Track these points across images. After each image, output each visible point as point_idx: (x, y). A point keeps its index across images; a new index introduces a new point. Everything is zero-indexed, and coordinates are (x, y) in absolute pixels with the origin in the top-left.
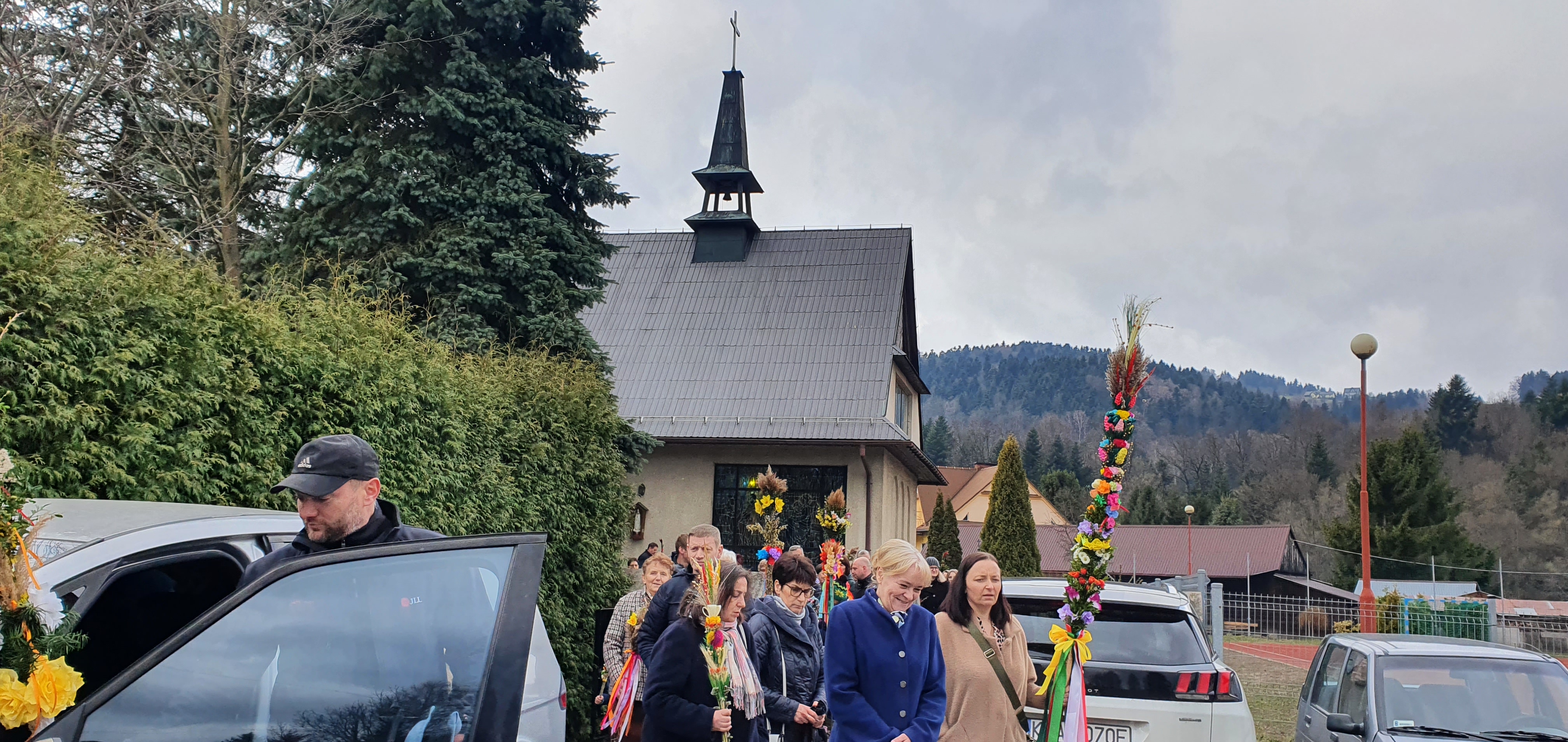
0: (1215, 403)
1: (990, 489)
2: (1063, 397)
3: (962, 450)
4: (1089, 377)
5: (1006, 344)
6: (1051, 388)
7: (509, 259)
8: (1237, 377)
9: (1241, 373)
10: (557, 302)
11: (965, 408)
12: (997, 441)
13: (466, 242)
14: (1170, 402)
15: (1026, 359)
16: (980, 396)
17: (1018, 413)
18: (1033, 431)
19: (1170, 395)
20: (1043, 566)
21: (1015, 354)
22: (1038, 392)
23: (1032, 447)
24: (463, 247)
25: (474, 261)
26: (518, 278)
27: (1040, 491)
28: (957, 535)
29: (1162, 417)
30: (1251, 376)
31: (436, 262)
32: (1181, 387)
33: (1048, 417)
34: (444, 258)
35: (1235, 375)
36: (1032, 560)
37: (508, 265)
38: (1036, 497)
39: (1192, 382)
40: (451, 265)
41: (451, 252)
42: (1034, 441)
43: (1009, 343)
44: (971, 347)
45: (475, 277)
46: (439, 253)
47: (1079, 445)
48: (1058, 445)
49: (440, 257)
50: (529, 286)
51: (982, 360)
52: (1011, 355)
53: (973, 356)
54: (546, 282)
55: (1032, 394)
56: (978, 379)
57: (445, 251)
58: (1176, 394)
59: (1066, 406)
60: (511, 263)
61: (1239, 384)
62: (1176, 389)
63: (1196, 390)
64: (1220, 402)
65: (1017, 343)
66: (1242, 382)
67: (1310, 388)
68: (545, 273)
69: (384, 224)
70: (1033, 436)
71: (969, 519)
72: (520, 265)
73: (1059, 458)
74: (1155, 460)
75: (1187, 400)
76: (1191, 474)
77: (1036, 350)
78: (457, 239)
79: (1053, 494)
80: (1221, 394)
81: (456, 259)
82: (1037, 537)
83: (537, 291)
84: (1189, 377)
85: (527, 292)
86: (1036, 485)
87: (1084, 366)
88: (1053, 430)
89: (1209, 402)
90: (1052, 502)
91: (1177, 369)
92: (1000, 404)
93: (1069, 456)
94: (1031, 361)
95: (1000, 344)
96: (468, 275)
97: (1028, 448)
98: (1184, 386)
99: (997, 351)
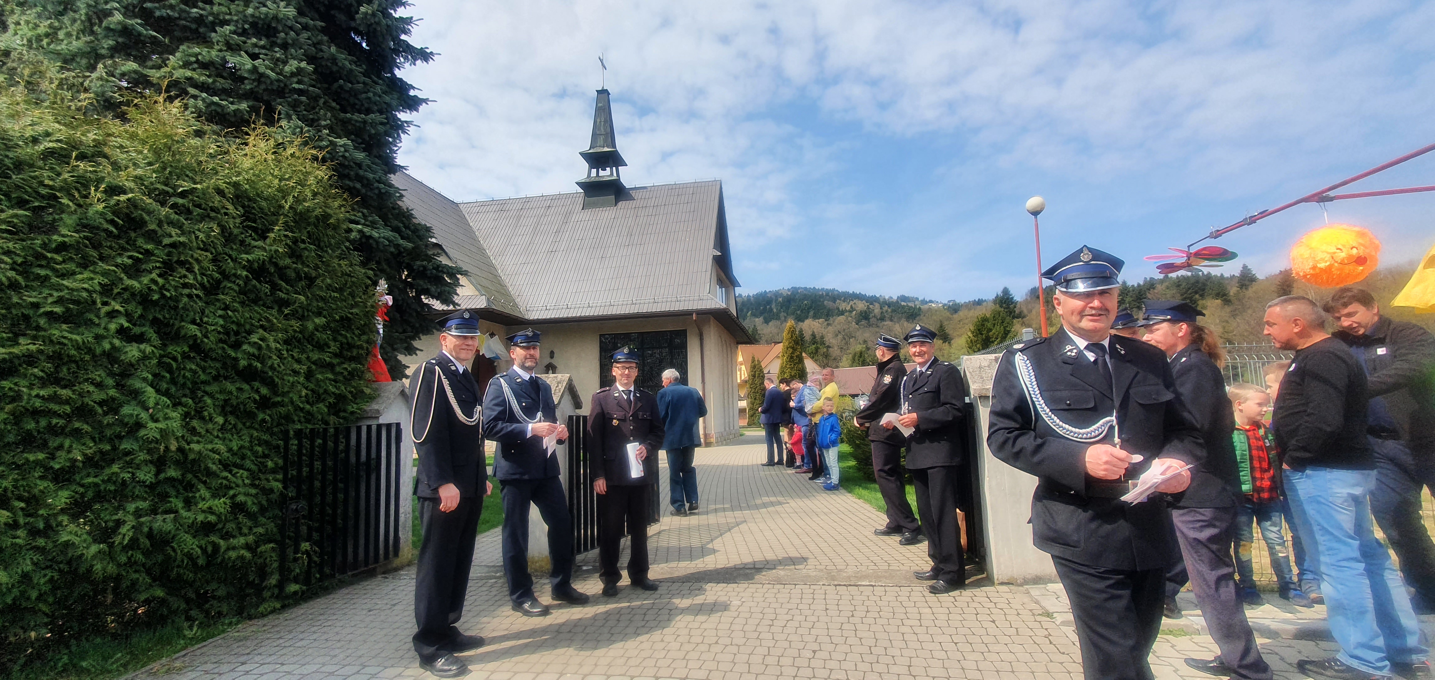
0: (887, 311)
1: (781, 355)
6: (807, 309)
14: (865, 312)
16: (773, 314)
19: (865, 308)
22: (802, 310)
23: (801, 336)
27: (808, 355)
29: (862, 319)
30: (903, 298)
35: (895, 297)
38: (807, 357)
39: (875, 302)
42: (802, 333)
43: (787, 288)
47: (823, 334)
48: (813, 334)
51: (773, 297)
52: (788, 294)
53: (769, 295)
55: (799, 312)
58: (868, 308)
59: (816, 316)
61: (897, 302)
62: (867, 306)
63: (877, 305)
64: (889, 310)
65: (791, 288)
66: (899, 300)
67: (931, 301)
70: (801, 331)
73: (814, 341)
75: (874, 310)
77: (800, 291)
80: (889, 307)
84: (874, 299)
86: (806, 352)
89: (884, 310)
90: (814, 360)
91: (868, 295)
98: (872, 304)
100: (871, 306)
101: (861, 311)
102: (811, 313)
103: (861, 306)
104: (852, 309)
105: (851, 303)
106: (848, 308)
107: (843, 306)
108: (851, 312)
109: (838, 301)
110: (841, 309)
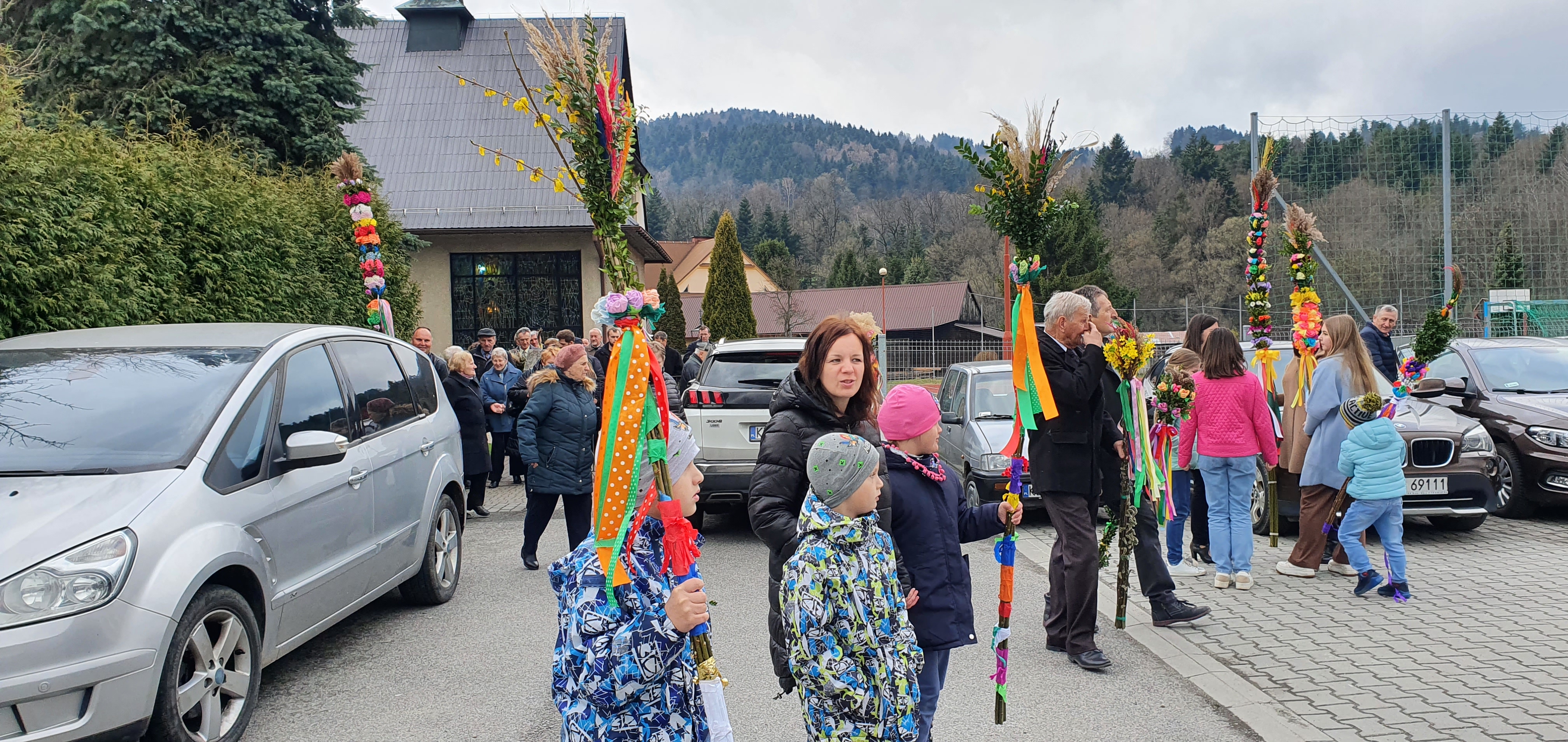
0: (911, 166)
1: (708, 261)
2: (772, 166)
3: (678, 221)
4: (795, 144)
5: (715, 111)
6: (759, 156)
7: (281, 86)
8: (930, 141)
9: (934, 136)
10: (327, 123)
11: (678, 178)
12: (711, 212)
13: (236, 70)
14: (870, 168)
15: (735, 127)
16: (692, 165)
17: (729, 182)
18: (745, 201)
19: (870, 160)
20: (759, 330)
21: (724, 121)
22: (748, 160)
23: (745, 217)
24: (235, 75)
25: (245, 87)
26: (288, 102)
27: (753, 260)
28: (680, 307)
29: (864, 181)
30: (942, 139)
31: (211, 90)
32: (880, 152)
33: (759, 186)
34: (217, 85)
35: (929, 138)
36: (749, 324)
37: (281, 91)
38: (750, 266)
39: (890, 146)
40: (227, 92)
41: (223, 79)
42: (746, 210)
43: (717, 110)
44: (680, 115)
45: (249, 103)
46: (212, 81)
47: (788, 212)
48: (768, 214)
49: (214, 85)
50: (300, 110)
51: (692, 128)
52: (720, 123)
53: (683, 124)
54: (316, 106)
55: (742, 162)
56: (689, 148)
57: (219, 79)
58: (876, 159)
59: (775, 174)
60: (284, 89)
61: (932, 146)
62: (876, 153)
63: (893, 154)
64: (915, 165)
65: (725, 110)
66: (935, 145)
68: (314, 97)
69: (153, 53)
70: (745, 206)
71: (690, 291)
72: (291, 91)
73: (770, 226)
74: (857, 224)
75: (886, 164)
76: (889, 236)
77: (744, 117)
78: (229, 68)
79: (765, 263)
80: (916, 157)
81: (229, 86)
82: (752, 304)
83: (308, 113)
84: (887, 142)
85: (298, 115)
86: (749, 255)
87: (791, 133)
88: (763, 200)
89: (905, 166)
90: (764, 270)
91: (876, 134)
92: (712, 173)
93: (779, 224)
94: (739, 129)
95: (709, 111)
96: (242, 101)
97: (741, 219)
98: (882, 150)
99: (706, 119)
100: (882, 156)
101: (861, 166)
102: (767, 165)
103: (863, 154)
104: (846, 160)
105: (846, 147)
106: (838, 158)
107: (832, 154)
108: (841, 167)
109: (820, 143)
110: (824, 159)
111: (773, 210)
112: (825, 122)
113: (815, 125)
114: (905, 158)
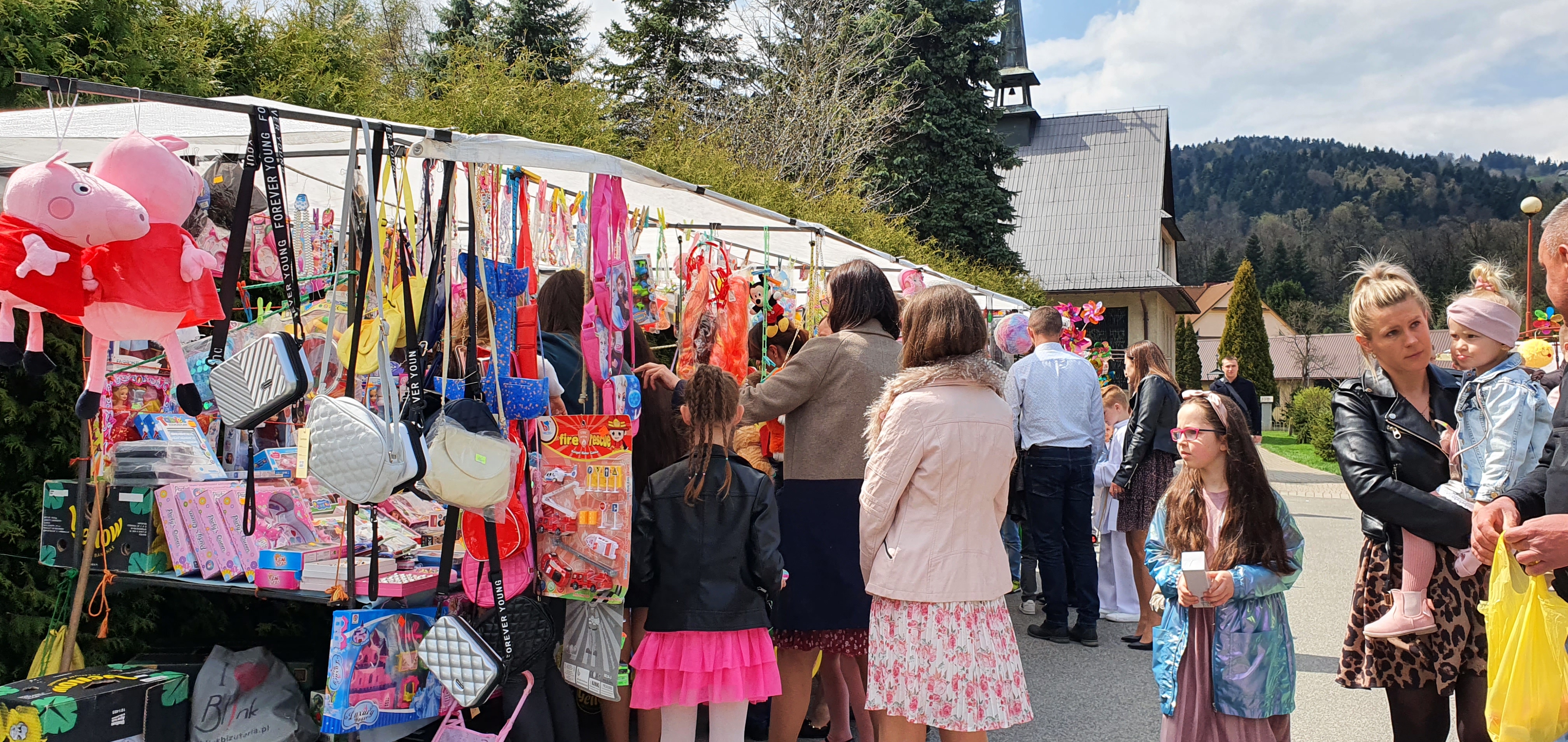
1: (1222, 306)
2: (1284, 196)
5: (1219, 141)
6: (1270, 185)
8: (1479, 160)
9: (1484, 155)
12: (1216, 251)
14: (1401, 194)
15: (1242, 157)
16: (1193, 199)
17: (1235, 216)
18: (1254, 237)
19: (1401, 185)
21: (1230, 151)
22: (1257, 191)
27: (1269, 305)
29: (1393, 209)
30: (1496, 159)
32: (1414, 176)
33: (1267, 219)
35: (1477, 158)
36: (1266, 369)
38: (1267, 311)
39: (1426, 169)
43: (1223, 140)
44: (1181, 147)
47: (1302, 248)
48: (1281, 250)
51: (1194, 160)
55: (1249, 194)
58: (1408, 183)
59: (1287, 204)
61: (1481, 169)
62: (1408, 178)
65: (1231, 139)
66: (1484, 165)
70: (1253, 242)
71: (1200, 334)
79: (1279, 305)
82: (1270, 347)
84: (1423, 164)
87: (1306, 160)
88: (1273, 234)
89: (1446, 191)
90: (1278, 313)
92: (1215, 206)
93: (1292, 261)
94: (1247, 159)
95: (1213, 141)
97: (1248, 257)
99: (1210, 149)
100: (1415, 180)
101: (1391, 193)
102: (1278, 196)
103: (1392, 180)
104: (1372, 187)
105: (1371, 173)
106: (1362, 185)
107: (1354, 180)
108: (1366, 194)
109: (1340, 169)
110: (1345, 186)
111: (1286, 247)
112: (1346, 145)
113: (1335, 150)
114: (1446, 181)
